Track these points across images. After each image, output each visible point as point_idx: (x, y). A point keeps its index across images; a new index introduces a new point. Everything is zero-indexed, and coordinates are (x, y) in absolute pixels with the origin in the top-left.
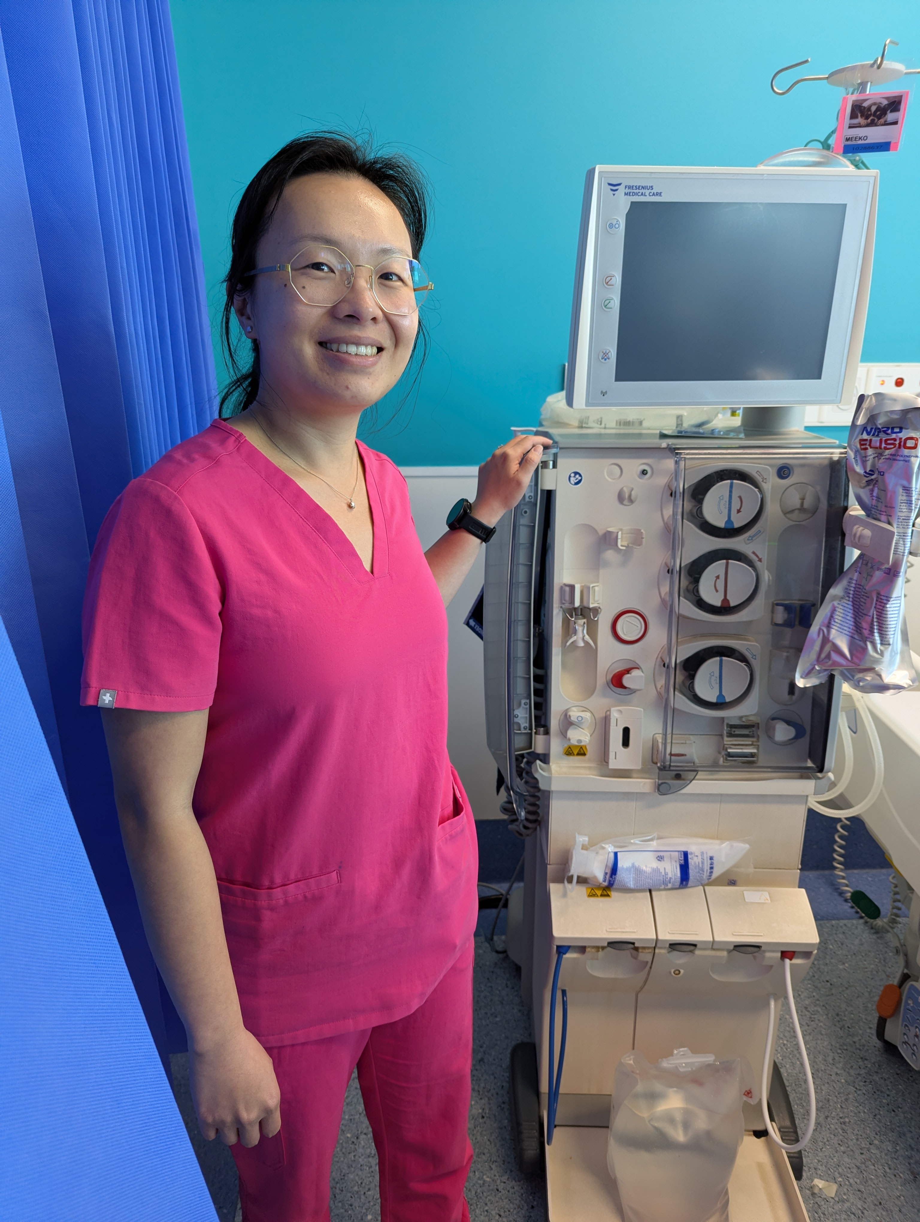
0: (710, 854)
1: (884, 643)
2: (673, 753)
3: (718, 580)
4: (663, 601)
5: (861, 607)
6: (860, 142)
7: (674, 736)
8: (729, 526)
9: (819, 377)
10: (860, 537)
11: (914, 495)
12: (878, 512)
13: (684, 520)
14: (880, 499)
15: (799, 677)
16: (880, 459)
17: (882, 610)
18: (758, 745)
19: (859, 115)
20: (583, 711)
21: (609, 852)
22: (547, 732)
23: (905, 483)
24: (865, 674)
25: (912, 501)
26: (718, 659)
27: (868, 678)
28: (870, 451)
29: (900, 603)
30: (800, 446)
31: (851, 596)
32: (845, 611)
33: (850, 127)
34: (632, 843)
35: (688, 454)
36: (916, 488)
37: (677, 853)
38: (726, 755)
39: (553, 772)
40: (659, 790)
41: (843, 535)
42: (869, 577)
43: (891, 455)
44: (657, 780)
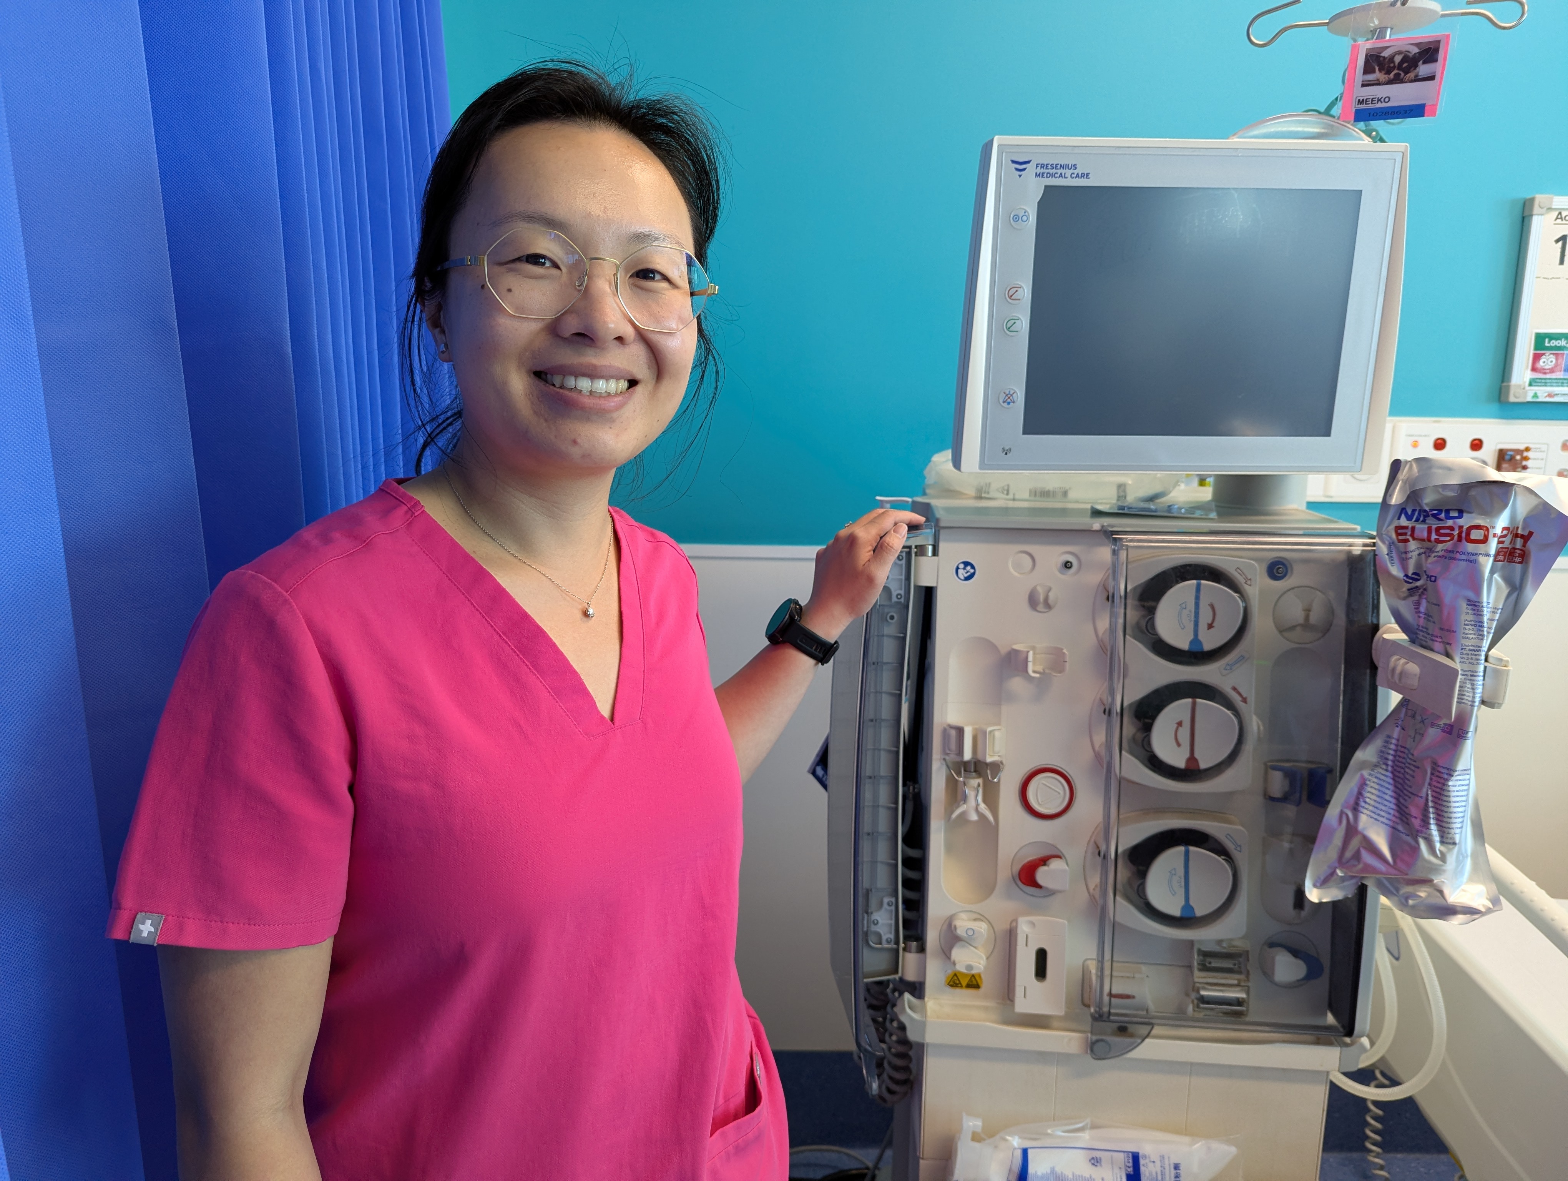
0: (1175, 1160)
1: (1445, 840)
2: (1114, 992)
3: (1180, 728)
4: (1097, 755)
5: (1407, 782)
6: (1379, 105)
7: (1115, 964)
8: (1196, 649)
9: (1328, 434)
10: (1401, 674)
11: (1485, 613)
12: (1429, 637)
13: (1127, 637)
14: (1431, 617)
15: (1311, 886)
16: (1429, 556)
17: (1441, 789)
18: (1248, 987)
19: (1377, 68)
20: (975, 920)
21: (1015, 1149)
22: (922, 949)
23: (1471, 595)
24: (1416, 887)
25: (1482, 622)
26: (1182, 849)
27: (1423, 894)
28: (1413, 545)
29: (1469, 779)
30: (1301, 532)
31: (1390, 763)
32: (1382, 786)
33: (1363, 85)
34: (1048, 1134)
35: (1131, 541)
36: (1488, 603)
37: (1122, 1154)
38: (1198, 999)
39: (929, 1012)
40: (1092, 1050)
41: (1374, 668)
42: (1418, 737)
43: (1447, 551)
44: (1089, 1035)
